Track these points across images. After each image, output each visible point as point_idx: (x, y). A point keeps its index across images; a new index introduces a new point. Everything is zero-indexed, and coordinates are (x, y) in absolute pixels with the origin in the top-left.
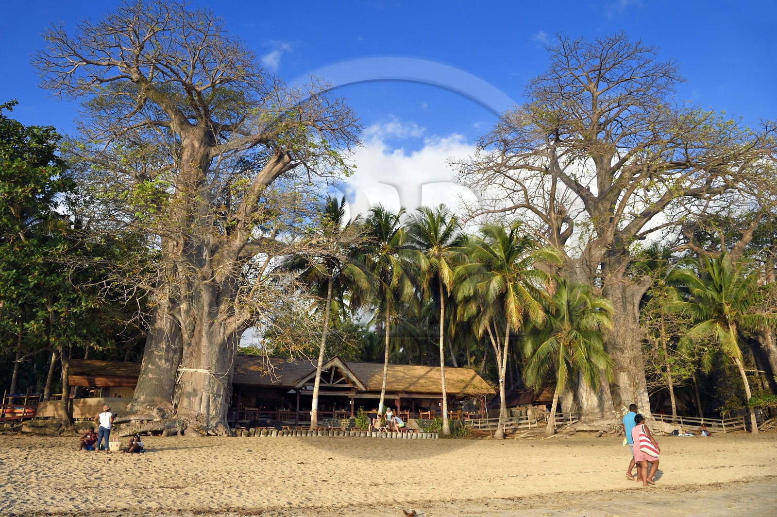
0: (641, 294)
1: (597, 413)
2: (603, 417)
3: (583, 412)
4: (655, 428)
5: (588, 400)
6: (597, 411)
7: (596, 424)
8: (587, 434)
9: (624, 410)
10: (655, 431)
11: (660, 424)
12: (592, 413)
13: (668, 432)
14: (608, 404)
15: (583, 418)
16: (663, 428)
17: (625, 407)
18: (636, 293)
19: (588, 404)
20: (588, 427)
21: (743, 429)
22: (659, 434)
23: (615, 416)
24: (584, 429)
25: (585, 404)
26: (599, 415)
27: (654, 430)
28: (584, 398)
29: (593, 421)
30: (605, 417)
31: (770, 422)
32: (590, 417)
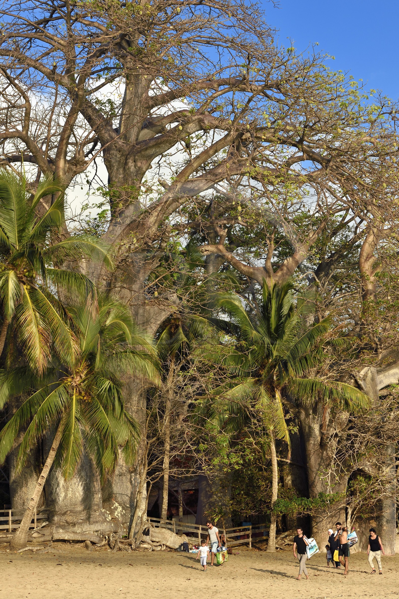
0: (159, 322)
1: (80, 512)
2: (88, 519)
3: (57, 509)
4: (154, 539)
5: (66, 490)
6: (80, 508)
7: (78, 529)
8: (68, 547)
9: (116, 508)
10: (155, 544)
11: (162, 534)
12: (71, 511)
13: (171, 546)
14: (98, 497)
15: (56, 518)
16: (165, 538)
17: (117, 504)
19: (66, 496)
20: (72, 535)
22: (159, 548)
23: (106, 518)
24: (66, 538)
25: (62, 495)
26: (83, 516)
27: (153, 542)
28: (61, 486)
29: (74, 525)
30: (91, 520)
32: (69, 519)
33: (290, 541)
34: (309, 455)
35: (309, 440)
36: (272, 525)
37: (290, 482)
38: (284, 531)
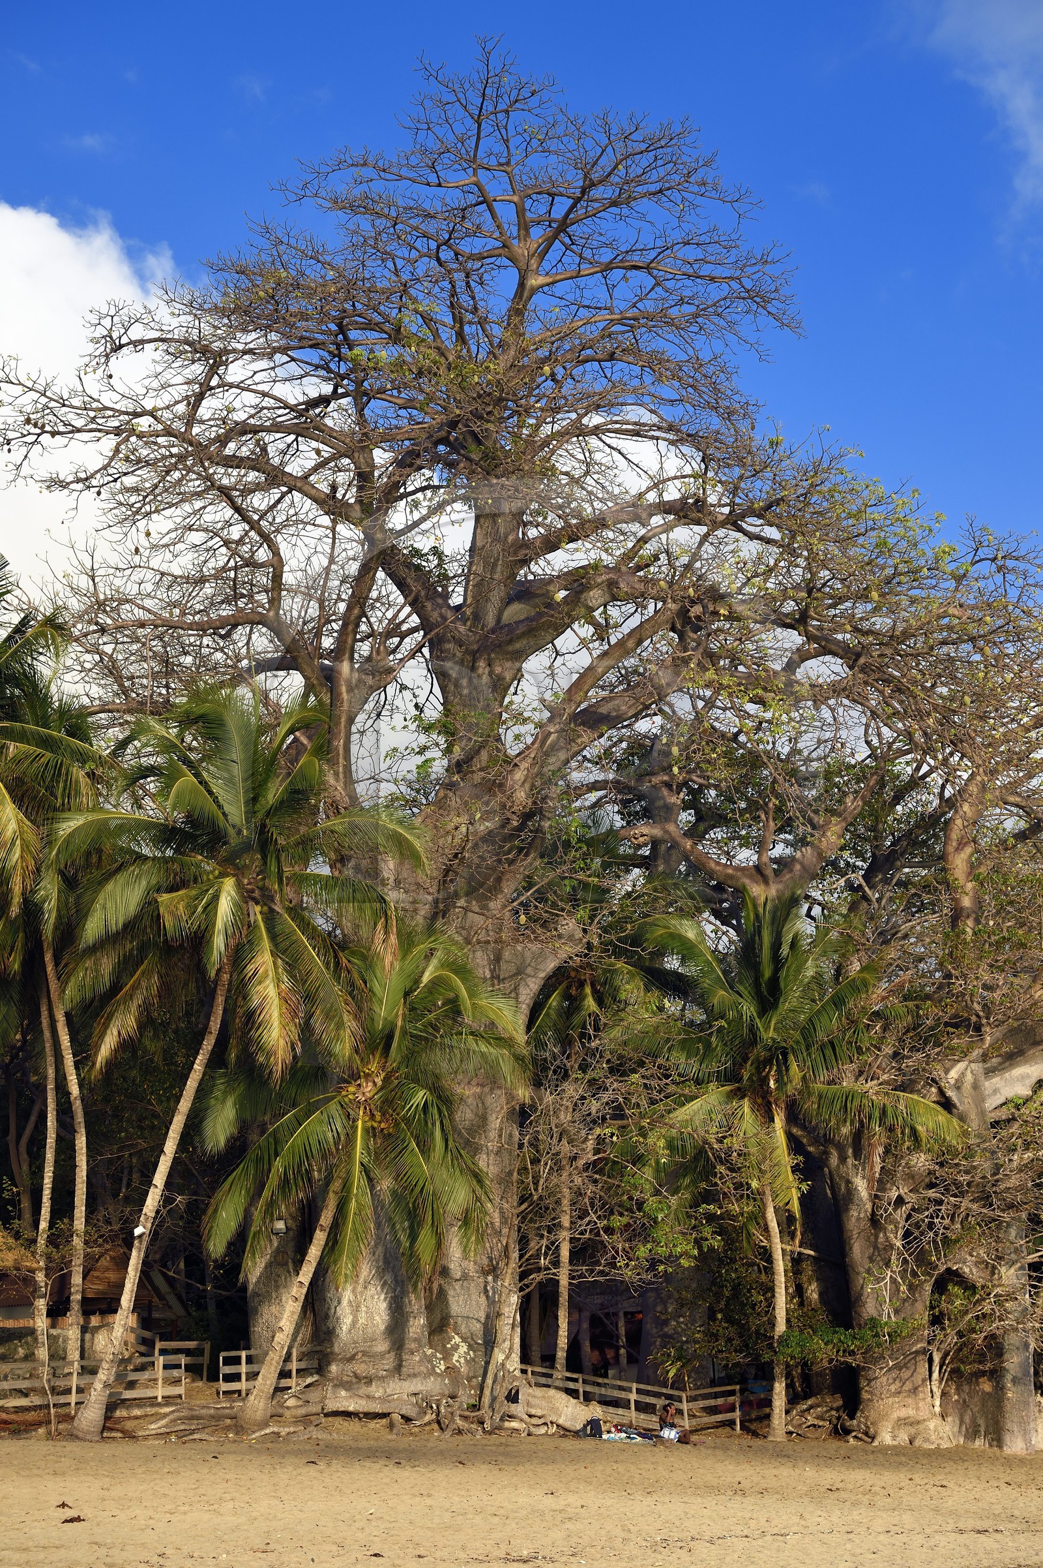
0: (542, 975)
1: (382, 1355)
2: (398, 1368)
3: (336, 1349)
4: (533, 1412)
5: (356, 1309)
6: (382, 1346)
7: (376, 1390)
8: (354, 1426)
9: (456, 1348)
10: (535, 1421)
11: (549, 1400)
12: (365, 1353)
13: (568, 1425)
14: (417, 1325)
15: (334, 1368)
16: (554, 1410)
17: (457, 1339)
18: (529, 970)
19: (354, 1322)
20: (363, 1402)
21: (731, 1423)
22: (543, 1430)
23: (434, 1367)
24: (351, 1409)
25: (346, 1321)
26: (389, 1362)
27: (530, 1416)
28: (345, 1302)
29: (369, 1381)
30: (404, 1370)
31: (811, 1407)
32: (361, 1368)
33: (817, 1418)
34: (850, 1238)
35: (847, 1210)
36: (777, 1385)
37: (815, 1296)
38: (806, 1397)
